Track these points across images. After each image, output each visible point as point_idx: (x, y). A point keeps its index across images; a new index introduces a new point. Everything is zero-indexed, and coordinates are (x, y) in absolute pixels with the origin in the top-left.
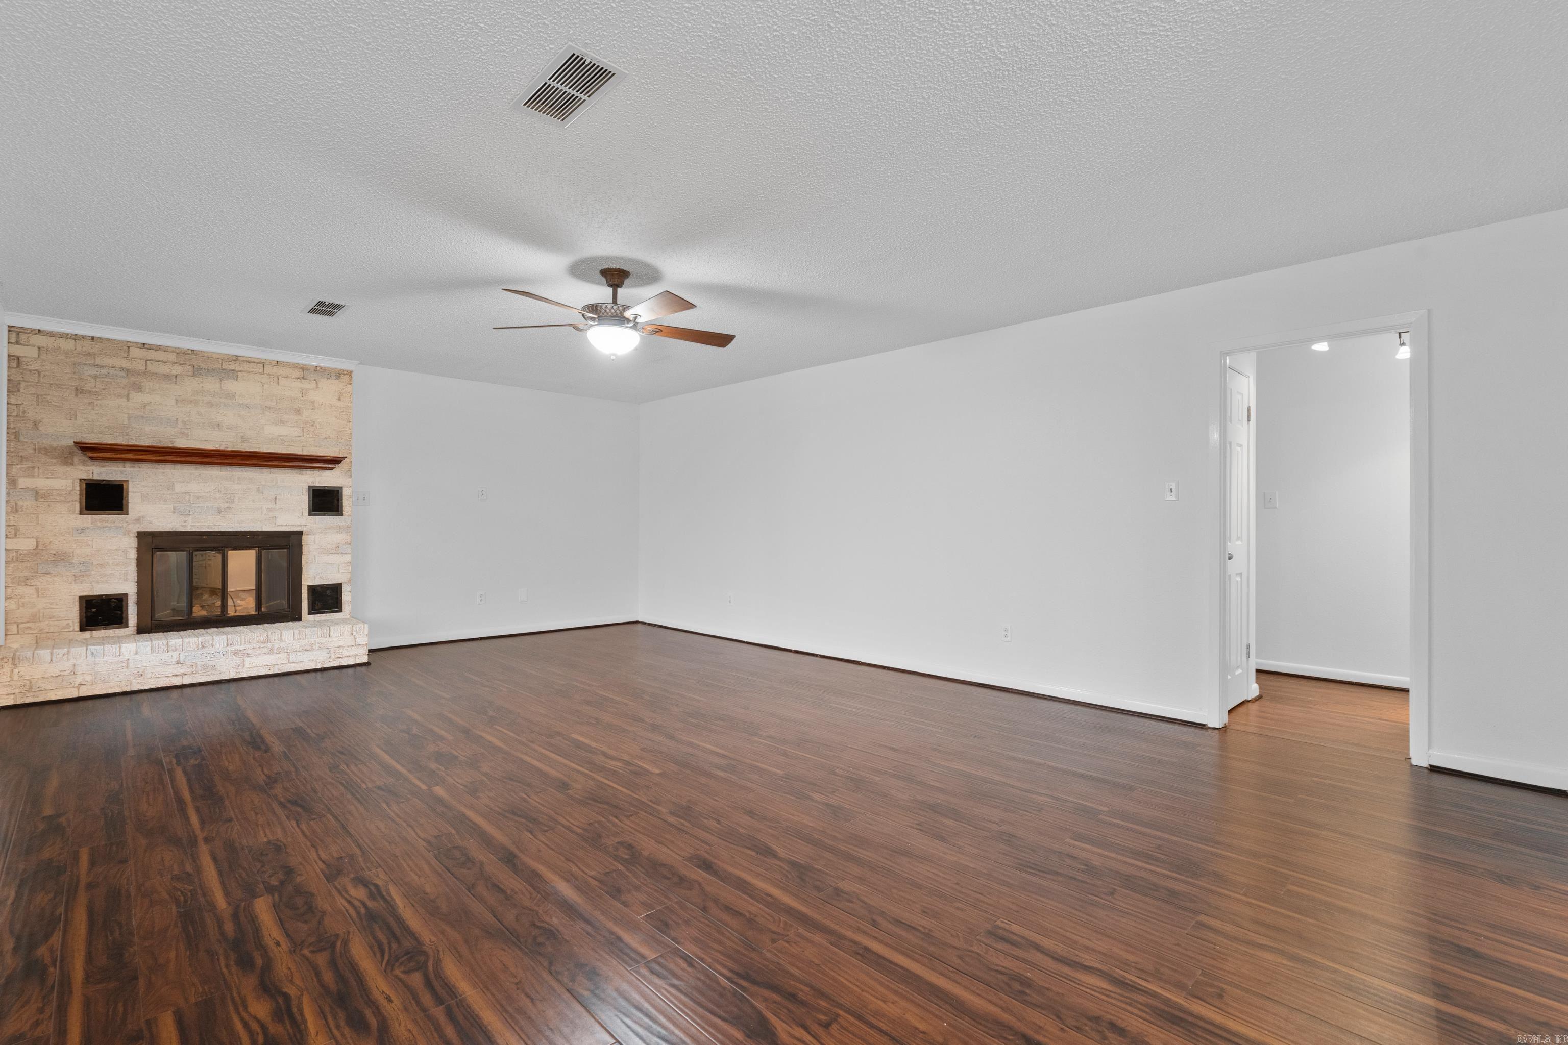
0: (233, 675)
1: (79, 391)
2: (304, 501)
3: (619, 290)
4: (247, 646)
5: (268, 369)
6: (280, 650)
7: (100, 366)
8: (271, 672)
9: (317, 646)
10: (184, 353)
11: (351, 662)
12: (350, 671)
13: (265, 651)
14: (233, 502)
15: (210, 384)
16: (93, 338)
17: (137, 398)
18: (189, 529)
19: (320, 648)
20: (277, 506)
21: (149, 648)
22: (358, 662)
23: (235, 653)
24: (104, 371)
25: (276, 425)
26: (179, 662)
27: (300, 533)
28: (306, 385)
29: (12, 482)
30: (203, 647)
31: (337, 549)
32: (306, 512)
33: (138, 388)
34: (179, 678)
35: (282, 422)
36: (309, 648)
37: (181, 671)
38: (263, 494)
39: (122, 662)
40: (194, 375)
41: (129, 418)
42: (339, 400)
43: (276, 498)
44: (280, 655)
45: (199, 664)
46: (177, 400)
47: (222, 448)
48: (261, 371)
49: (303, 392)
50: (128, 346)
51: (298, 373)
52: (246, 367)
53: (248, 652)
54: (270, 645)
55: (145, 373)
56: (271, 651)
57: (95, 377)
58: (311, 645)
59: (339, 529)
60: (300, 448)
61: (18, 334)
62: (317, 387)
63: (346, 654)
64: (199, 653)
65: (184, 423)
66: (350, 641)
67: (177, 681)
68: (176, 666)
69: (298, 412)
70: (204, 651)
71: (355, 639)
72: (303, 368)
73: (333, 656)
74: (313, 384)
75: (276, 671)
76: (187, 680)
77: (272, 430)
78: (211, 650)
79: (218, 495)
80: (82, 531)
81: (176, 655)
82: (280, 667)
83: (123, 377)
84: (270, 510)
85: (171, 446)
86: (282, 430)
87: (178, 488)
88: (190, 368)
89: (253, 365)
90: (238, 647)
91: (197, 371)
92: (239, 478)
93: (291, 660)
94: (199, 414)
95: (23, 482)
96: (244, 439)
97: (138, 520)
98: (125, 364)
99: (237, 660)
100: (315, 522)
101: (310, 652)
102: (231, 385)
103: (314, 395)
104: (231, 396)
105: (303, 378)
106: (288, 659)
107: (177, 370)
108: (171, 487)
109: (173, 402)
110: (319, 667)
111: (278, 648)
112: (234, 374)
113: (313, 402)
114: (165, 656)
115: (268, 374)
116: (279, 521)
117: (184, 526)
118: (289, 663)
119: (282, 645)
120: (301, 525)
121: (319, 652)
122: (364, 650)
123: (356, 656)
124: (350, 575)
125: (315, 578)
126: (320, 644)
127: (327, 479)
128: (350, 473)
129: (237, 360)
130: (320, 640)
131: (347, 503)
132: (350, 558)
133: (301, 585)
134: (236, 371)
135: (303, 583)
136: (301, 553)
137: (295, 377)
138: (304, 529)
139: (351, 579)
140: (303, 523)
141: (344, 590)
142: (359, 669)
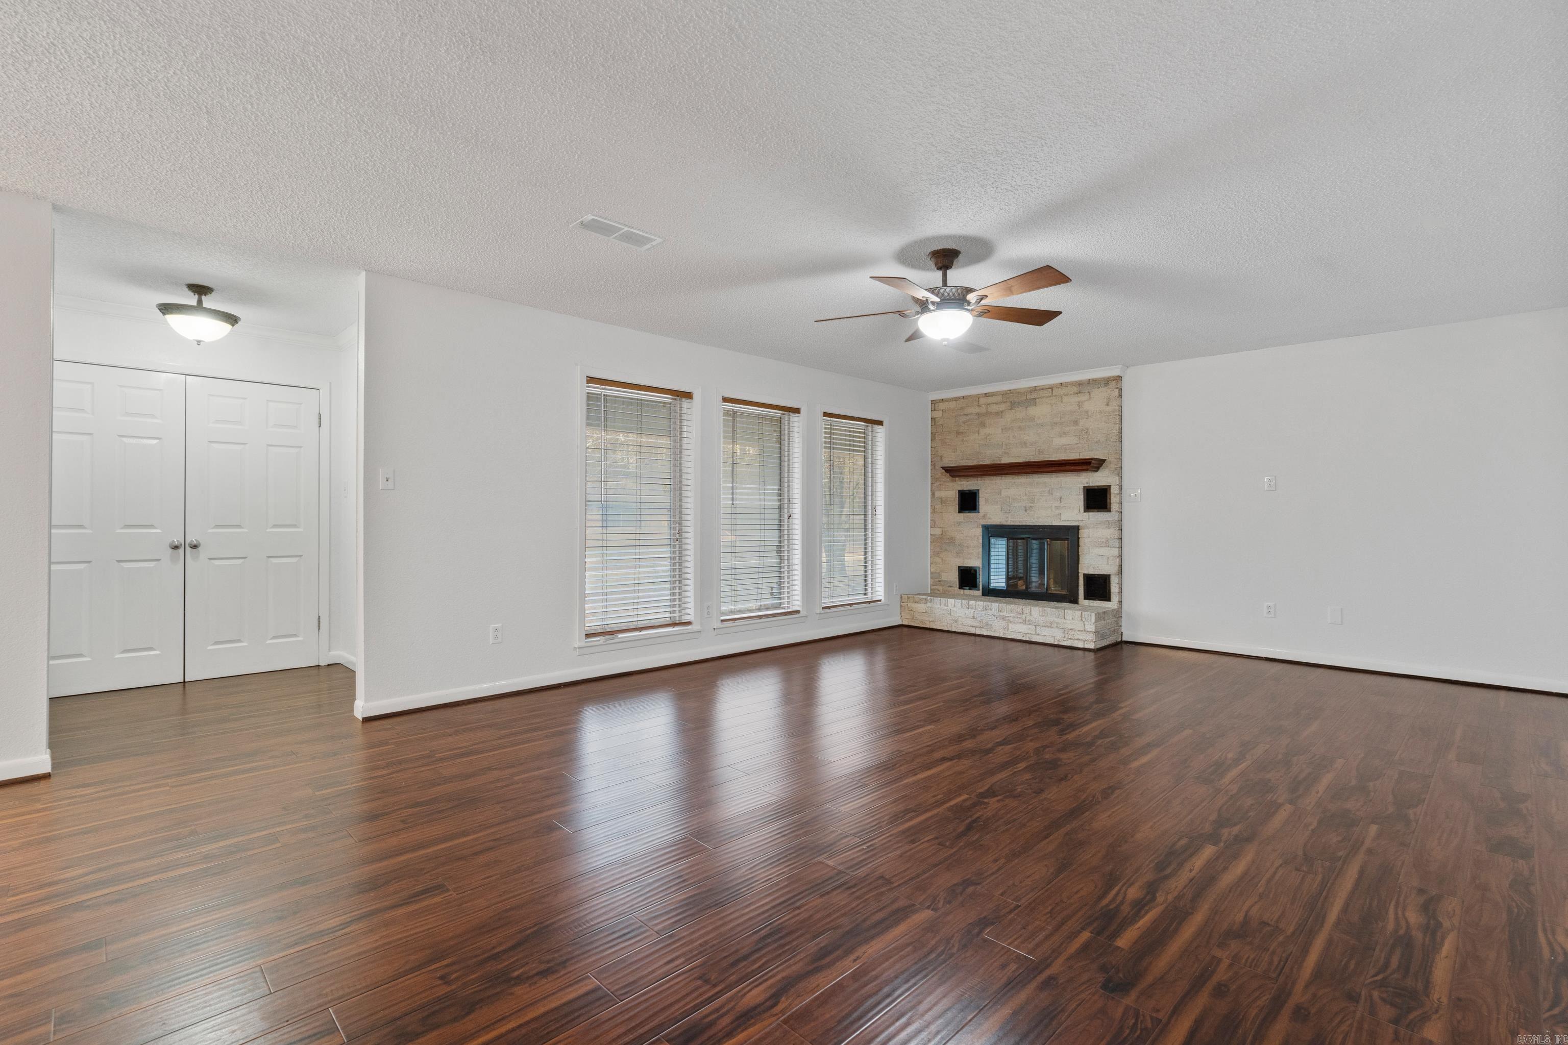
0: (1001, 635)
1: (958, 433)
2: (1080, 500)
3: (949, 272)
4: (1010, 614)
5: (1055, 392)
6: (1030, 623)
7: (966, 415)
8: (1024, 639)
9: (1055, 625)
10: (1006, 394)
11: (1080, 645)
12: (1080, 652)
14: (1034, 502)
15: (1020, 413)
16: (963, 397)
17: (984, 431)
18: (1009, 523)
19: (1057, 627)
20: (1062, 505)
21: (960, 604)
22: (1086, 647)
23: (1003, 618)
24: (968, 417)
25: (1061, 436)
26: (974, 618)
27: (1077, 528)
28: (1083, 398)
29: (933, 494)
30: (986, 609)
31: (1106, 543)
32: (1082, 510)
33: (983, 425)
34: (974, 629)
35: (1065, 433)
36: (1049, 625)
37: (975, 624)
38: (1052, 494)
39: (948, 611)
40: (1011, 409)
41: (979, 446)
42: (1108, 405)
43: (1061, 498)
44: (1030, 626)
45: (984, 622)
46: (1002, 429)
47: (1027, 460)
48: (1050, 394)
49: (1080, 404)
50: (977, 397)
51: (1075, 389)
52: (1042, 394)
53: (1011, 619)
54: (1023, 617)
55: (988, 414)
56: (1025, 622)
57: (964, 423)
58: (1051, 623)
59: (1108, 524)
60: (1078, 454)
61: (935, 404)
62: (1090, 398)
63: (1076, 637)
64: (983, 613)
65: (1006, 445)
66: (1078, 625)
67: (972, 631)
68: (973, 620)
69: (1076, 423)
70: (986, 612)
71: (1084, 625)
72: (1080, 384)
73: (1066, 636)
74: (1087, 396)
75: (1028, 639)
76: (978, 632)
77: (1059, 442)
78: (990, 612)
79: (1025, 498)
80: (959, 523)
81: (972, 611)
82: (1030, 636)
83: (976, 419)
84: (1057, 508)
85: (999, 462)
86: (1064, 441)
87: (1004, 493)
88: (1009, 404)
89: (1045, 391)
90: (1005, 614)
91: (1013, 405)
92: (1037, 483)
94: (1014, 437)
95: (937, 494)
96: (1041, 452)
97: (984, 516)
98: (977, 410)
99: (1003, 624)
100: (1089, 518)
101: (1050, 629)
102: (1033, 411)
103: (1088, 406)
104: (1032, 419)
105: (1080, 392)
106: (1037, 631)
107: (1002, 407)
108: (1000, 493)
109: (1000, 431)
110: (1056, 643)
111: (1029, 620)
112: (1033, 402)
113: (1087, 412)
114: (967, 611)
115: (1056, 396)
116: (1063, 518)
117: (1007, 521)
118: (1036, 634)
119: (1032, 618)
120: (1078, 521)
121: (1057, 630)
122: (1091, 637)
123: (1084, 641)
124: (1116, 569)
125: (1089, 567)
126: (1057, 623)
127: (1096, 479)
128: (1119, 471)
129: (1035, 390)
130: (1057, 620)
131: (1114, 500)
132: (1116, 552)
133: (1078, 573)
134: (1035, 399)
135: (1080, 571)
136: (1078, 546)
137: (1074, 394)
138: (1081, 524)
139: (1120, 572)
140: (1080, 519)
141: (1112, 582)
142: (1087, 653)
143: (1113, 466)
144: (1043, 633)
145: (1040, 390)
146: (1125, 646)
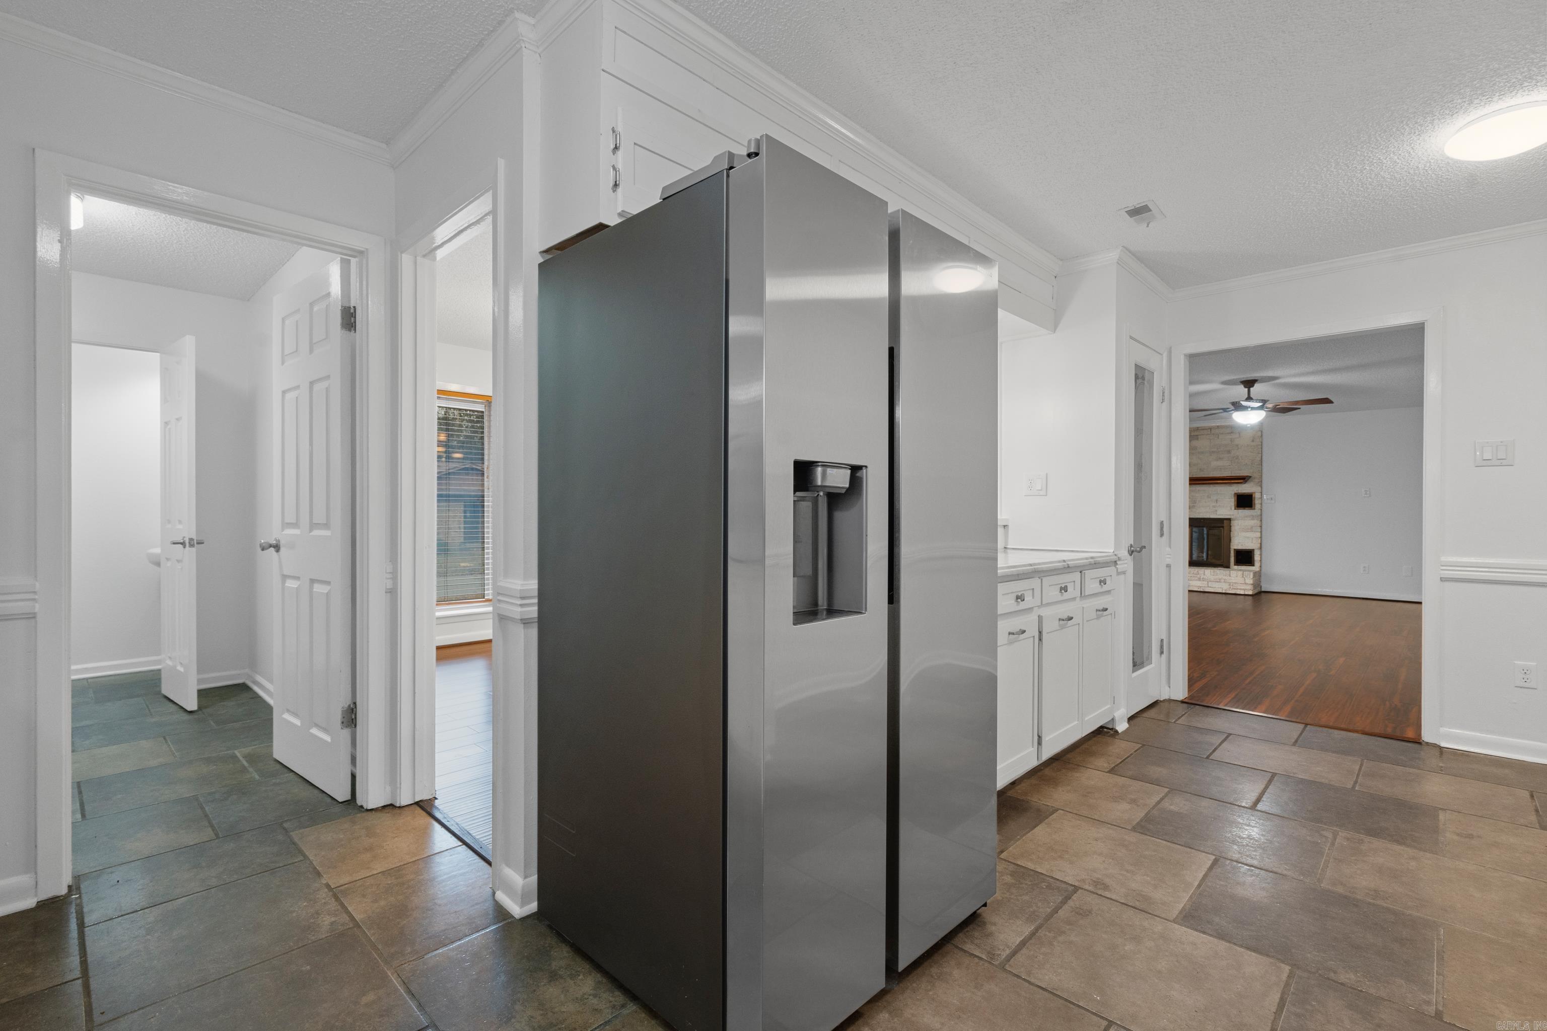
2: (1232, 502)
3: (1251, 389)
5: (1213, 431)
6: (1204, 580)
8: (1199, 590)
9: (1223, 580)
11: (1242, 593)
12: (1241, 597)
13: (1196, 578)
14: (1196, 503)
19: (1225, 582)
20: (1218, 505)
22: (1246, 593)
27: (1229, 520)
31: (1251, 529)
32: (1233, 508)
35: (1220, 458)
36: (1218, 581)
38: (1210, 497)
42: (1253, 441)
43: (1217, 500)
44: (1204, 582)
48: (1210, 433)
49: (1232, 440)
51: (1229, 431)
52: (1203, 432)
54: (1199, 576)
56: (1199, 579)
58: (1220, 579)
59: (1253, 517)
62: (1240, 436)
63: (1239, 588)
66: (1241, 580)
69: (1229, 452)
71: (1245, 580)
73: (1232, 587)
74: (1238, 435)
75: (1202, 590)
77: (1215, 464)
82: (1204, 588)
84: (1214, 507)
86: (1220, 463)
89: (1206, 431)
93: (1209, 586)
96: (1201, 470)
100: (1238, 513)
102: (1195, 443)
103: (1238, 441)
104: (1195, 449)
105: (1232, 433)
106: (1208, 585)
110: (1224, 592)
111: (1203, 578)
112: (1196, 437)
113: (1237, 445)
115: (1213, 434)
116: (1218, 513)
120: (1230, 515)
121: (1224, 584)
122: (1250, 587)
123: (1245, 590)
124: (1259, 545)
125: (1238, 545)
126: (1225, 579)
127: (1245, 489)
128: (1260, 484)
129: (1198, 430)
130: (1224, 577)
131: (1257, 502)
132: (1259, 535)
133: (1230, 548)
134: (1197, 435)
135: (1231, 547)
136: (1230, 531)
137: (1228, 433)
138: (1232, 517)
139: (1261, 548)
140: (1232, 514)
141: (1255, 554)
142: (1246, 597)
143: (1257, 480)
144: (1214, 586)
145: (1201, 429)
146: (1263, 594)
